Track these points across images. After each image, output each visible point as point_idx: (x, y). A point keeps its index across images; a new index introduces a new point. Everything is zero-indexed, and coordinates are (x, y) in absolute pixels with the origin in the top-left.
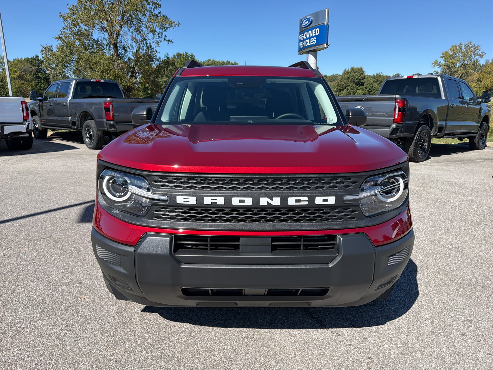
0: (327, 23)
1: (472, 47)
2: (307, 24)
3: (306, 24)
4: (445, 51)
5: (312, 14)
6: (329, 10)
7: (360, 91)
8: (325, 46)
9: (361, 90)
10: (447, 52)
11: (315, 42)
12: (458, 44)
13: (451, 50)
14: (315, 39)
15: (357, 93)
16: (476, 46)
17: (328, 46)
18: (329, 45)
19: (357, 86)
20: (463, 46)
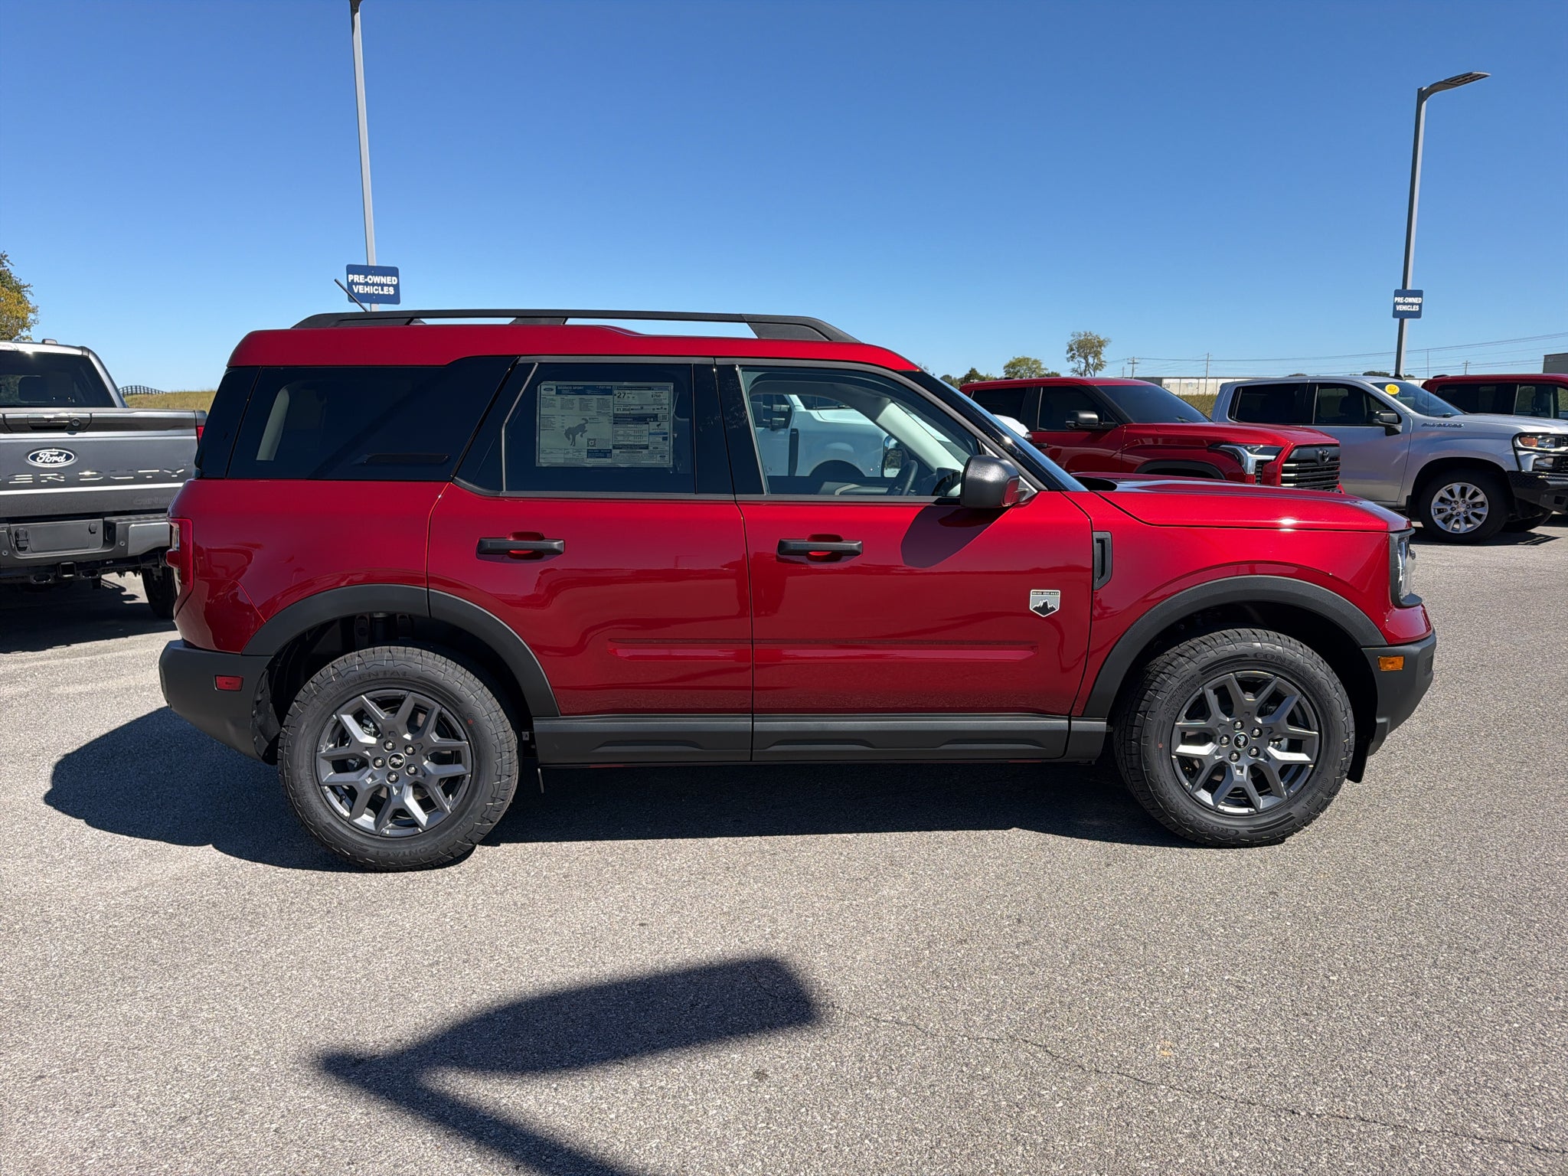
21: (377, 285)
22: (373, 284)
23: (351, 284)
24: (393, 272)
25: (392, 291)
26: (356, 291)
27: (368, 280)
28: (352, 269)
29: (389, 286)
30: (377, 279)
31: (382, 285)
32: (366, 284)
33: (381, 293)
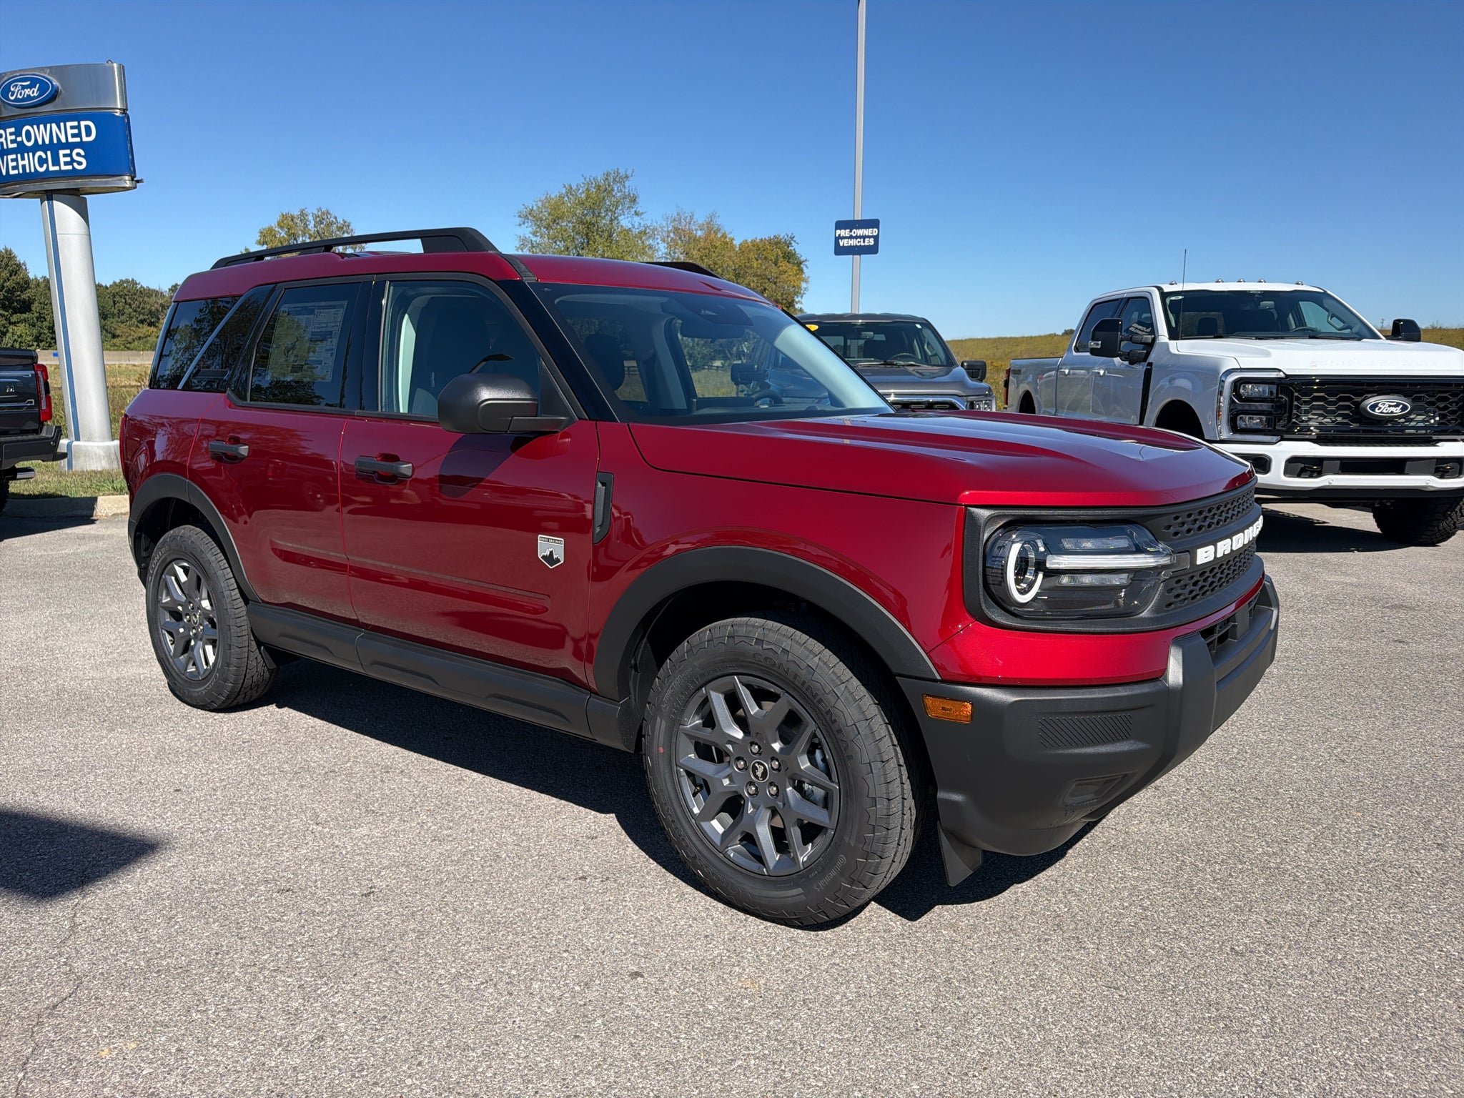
0: (124, 111)
1: (331, 223)
2: (35, 98)
3: (29, 98)
4: (266, 226)
5: (50, 68)
6: (122, 69)
7: (21, 329)
8: (128, 184)
9: (22, 326)
10: (271, 230)
11: (80, 163)
12: (296, 213)
13: (282, 228)
14: (78, 154)
15: (9, 335)
16: (342, 222)
17: (138, 184)
18: (138, 181)
19: (6, 313)
20: (310, 218)
21: (860, 237)
22: (857, 237)
23: (838, 239)
24: (874, 223)
25: (872, 242)
26: (841, 244)
27: (852, 233)
28: (840, 225)
29: (869, 237)
30: (860, 232)
31: (864, 237)
32: (851, 237)
33: (862, 244)
